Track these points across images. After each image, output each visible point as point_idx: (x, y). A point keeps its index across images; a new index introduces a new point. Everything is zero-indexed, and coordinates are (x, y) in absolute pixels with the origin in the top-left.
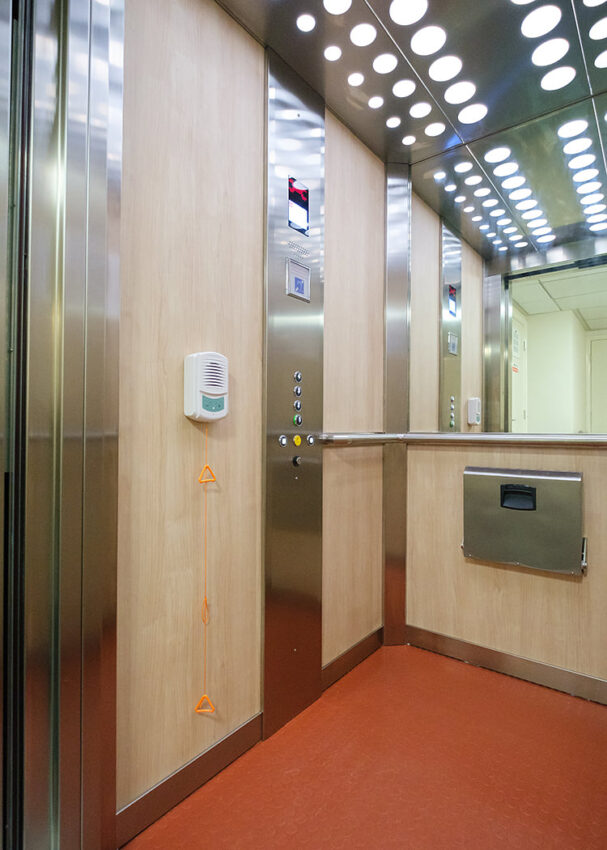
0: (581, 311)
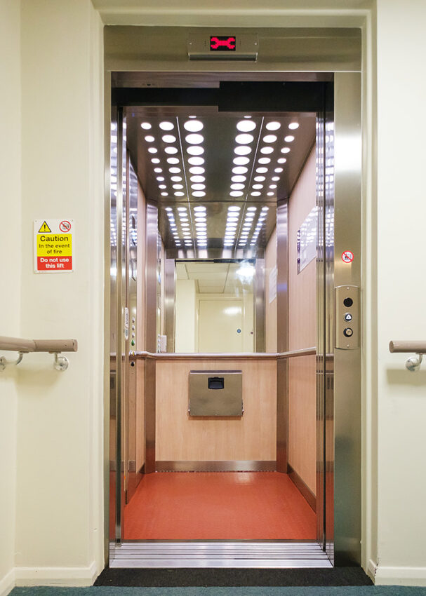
0: (200, 282)
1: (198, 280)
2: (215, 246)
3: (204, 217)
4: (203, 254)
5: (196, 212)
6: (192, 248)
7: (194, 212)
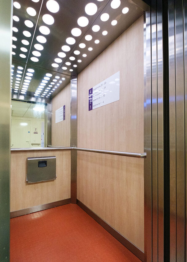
1: (13, 110)
2: (30, 94)
3: (31, 77)
4: (22, 98)
5: (28, 72)
6: (17, 94)
7: (27, 72)
